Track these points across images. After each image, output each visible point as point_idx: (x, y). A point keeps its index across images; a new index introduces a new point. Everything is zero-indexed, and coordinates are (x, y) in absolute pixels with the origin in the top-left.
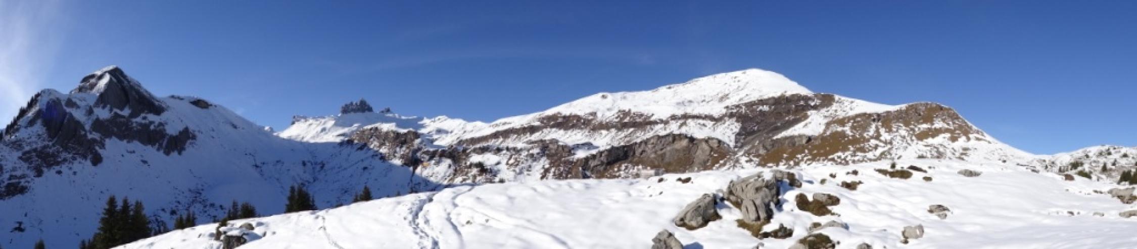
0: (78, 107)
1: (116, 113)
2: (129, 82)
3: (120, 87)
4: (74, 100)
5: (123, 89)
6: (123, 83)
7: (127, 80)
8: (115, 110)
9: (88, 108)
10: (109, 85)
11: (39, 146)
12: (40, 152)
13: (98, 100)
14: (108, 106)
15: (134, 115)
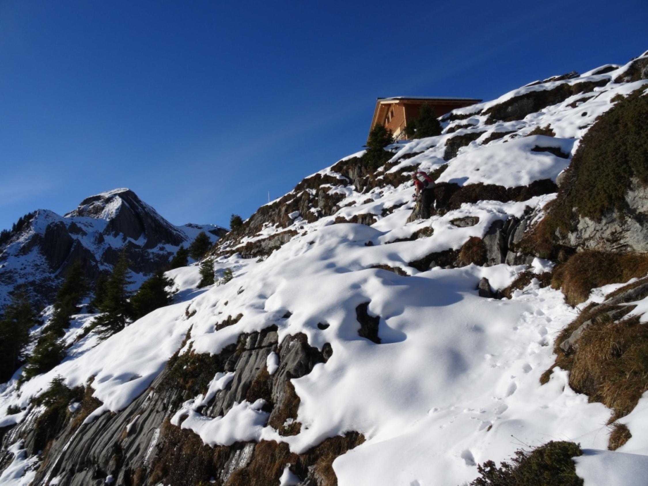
1: (130, 242)
2: (144, 208)
3: (133, 213)
5: (137, 215)
6: (138, 209)
7: (141, 205)
8: (129, 239)
9: (97, 235)
10: (121, 210)
11: (37, 278)
12: (40, 285)
13: (108, 226)
14: (121, 234)
15: (150, 244)
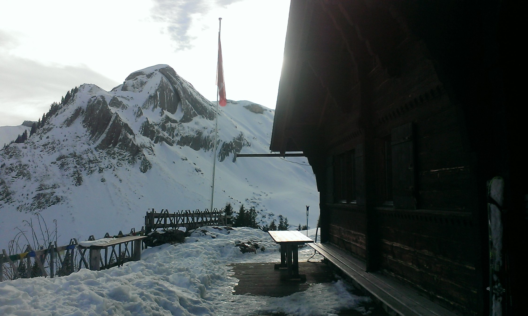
0: (124, 107)
1: (166, 116)
3: (172, 89)
4: (120, 99)
5: (175, 90)
6: (176, 83)
8: (166, 113)
9: (136, 109)
10: (160, 84)
13: (147, 101)
14: (159, 108)
